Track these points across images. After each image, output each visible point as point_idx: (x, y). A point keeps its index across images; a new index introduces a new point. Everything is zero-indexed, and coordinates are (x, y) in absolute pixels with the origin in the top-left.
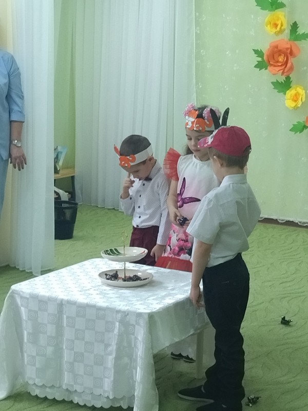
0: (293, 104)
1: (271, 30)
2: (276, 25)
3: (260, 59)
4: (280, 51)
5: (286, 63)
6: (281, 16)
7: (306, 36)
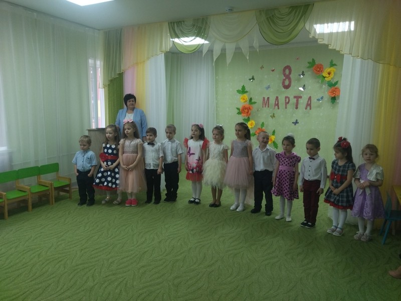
1: (242, 101)
2: (244, 99)
3: (239, 111)
4: (246, 108)
5: (248, 112)
6: (246, 96)
7: (255, 103)
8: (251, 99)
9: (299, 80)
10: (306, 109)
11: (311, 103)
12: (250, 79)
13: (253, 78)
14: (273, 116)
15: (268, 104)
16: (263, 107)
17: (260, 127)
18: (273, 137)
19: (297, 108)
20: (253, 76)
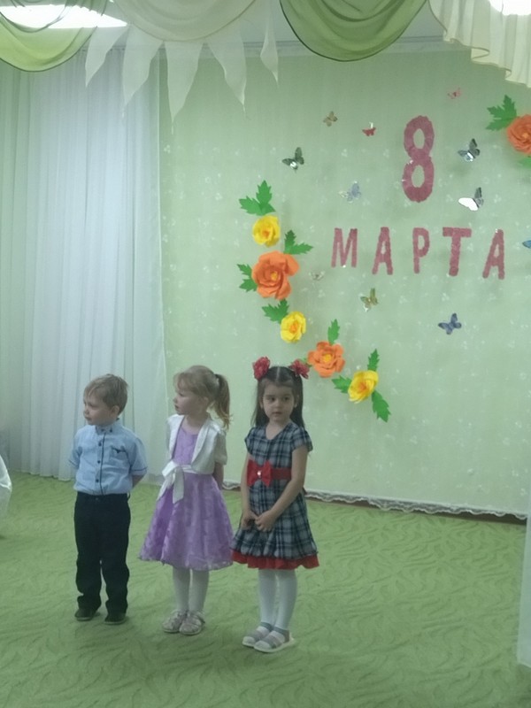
0: (291, 336)
1: (260, 240)
2: (267, 234)
3: (247, 277)
4: (273, 266)
5: (281, 282)
6: (273, 222)
7: (306, 248)
8: (290, 236)
9: (461, 170)
11: (501, 256)
12: (288, 162)
13: (298, 158)
14: (371, 300)
15: (354, 255)
16: (334, 264)
17: (326, 340)
18: (371, 378)
19: (454, 271)
20: (298, 150)
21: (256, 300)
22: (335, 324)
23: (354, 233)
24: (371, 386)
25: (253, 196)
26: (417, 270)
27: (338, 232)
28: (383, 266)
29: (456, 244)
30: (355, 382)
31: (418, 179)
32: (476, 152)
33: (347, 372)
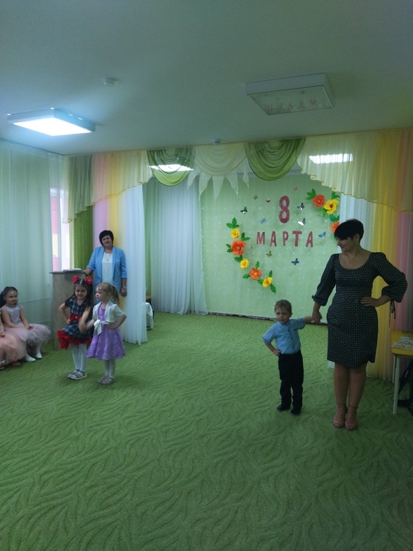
0: (243, 267)
1: (233, 236)
2: (235, 234)
3: (229, 248)
4: (238, 245)
5: (240, 250)
6: (237, 230)
8: (243, 235)
9: (298, 213)
10: (307, 246)
11: (312, 240)
12: (242, 211)
13: (245, 210)
14: (270, 255)
15: (264, 240)
16: (257, 244)
17: (255, 267)
18: (270, 280)
19: (296, 245)
20: (245, 208)
21: (232, 255)
22: (258, 262)
23: (264, 233)
24: (270, 282)
25: (231, 222)
26: (284, 245)
27: (259, 233)
28: (273, 244)
29: (297, 237)
30: (265, 281)
31: (284, 216)
32: (303, 207)
33: (262, 278)
